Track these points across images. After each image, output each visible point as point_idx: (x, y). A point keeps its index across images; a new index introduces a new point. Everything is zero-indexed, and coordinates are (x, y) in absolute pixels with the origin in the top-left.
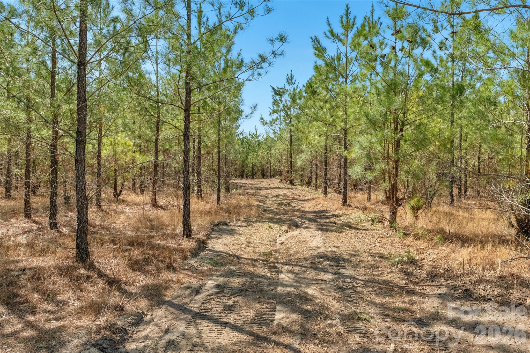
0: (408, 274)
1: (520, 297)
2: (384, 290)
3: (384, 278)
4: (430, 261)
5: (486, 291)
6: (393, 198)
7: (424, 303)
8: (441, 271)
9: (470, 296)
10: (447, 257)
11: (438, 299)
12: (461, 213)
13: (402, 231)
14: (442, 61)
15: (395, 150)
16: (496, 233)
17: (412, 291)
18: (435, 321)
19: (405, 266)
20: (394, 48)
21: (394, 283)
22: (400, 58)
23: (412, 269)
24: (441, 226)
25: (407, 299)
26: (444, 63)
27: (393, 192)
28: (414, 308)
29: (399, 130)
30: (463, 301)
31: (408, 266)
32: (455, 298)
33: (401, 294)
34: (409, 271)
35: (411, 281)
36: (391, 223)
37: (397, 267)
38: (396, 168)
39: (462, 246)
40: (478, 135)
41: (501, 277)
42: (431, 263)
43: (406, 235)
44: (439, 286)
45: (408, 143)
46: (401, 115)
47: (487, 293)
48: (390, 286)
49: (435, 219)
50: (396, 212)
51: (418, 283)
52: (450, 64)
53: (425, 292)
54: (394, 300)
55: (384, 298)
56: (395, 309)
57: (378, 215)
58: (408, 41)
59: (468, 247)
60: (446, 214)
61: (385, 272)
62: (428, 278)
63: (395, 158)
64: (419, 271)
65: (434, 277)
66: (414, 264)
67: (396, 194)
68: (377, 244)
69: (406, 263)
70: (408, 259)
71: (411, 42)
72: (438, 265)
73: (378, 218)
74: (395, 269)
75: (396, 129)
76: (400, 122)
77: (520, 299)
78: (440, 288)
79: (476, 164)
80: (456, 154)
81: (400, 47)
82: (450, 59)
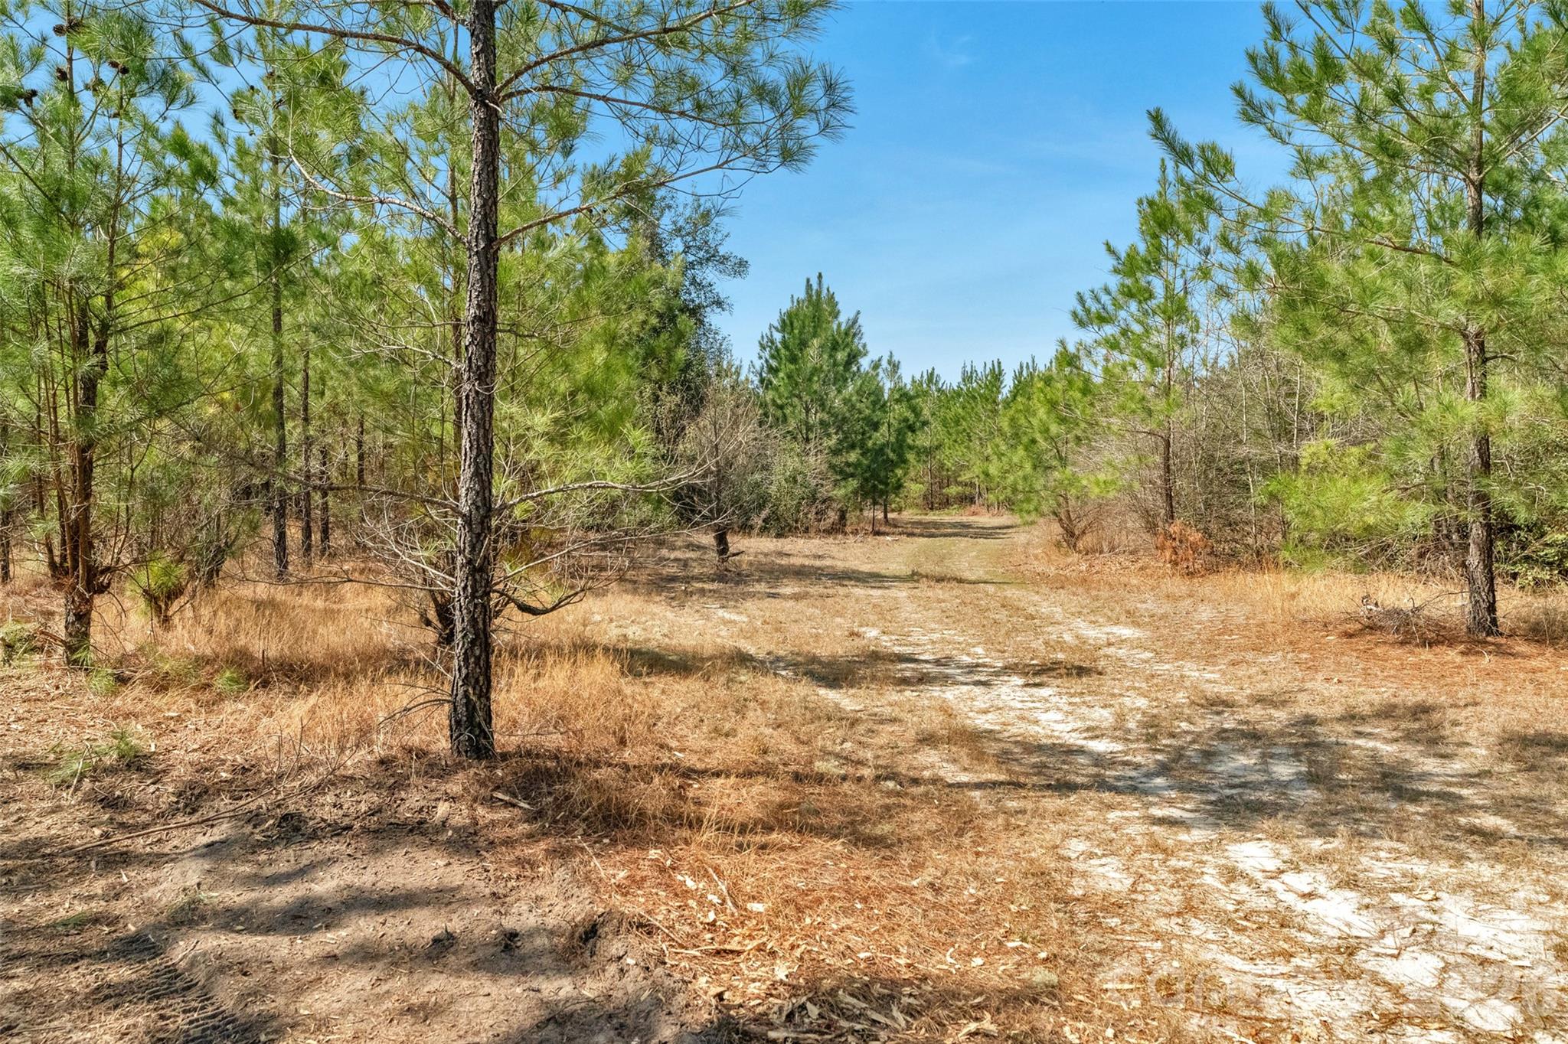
0: (111, 803)
1: (423, 803)
2: (21, 873)
3: (23, 835)
4: (195, 750)
5: (341, 807)
6: (75, 567)
7: (155, 883)
8: (224, 775)
9: (297, 829)
10: (247, 732)
11: (201, 861)
12: (307, 598)
13: (110, 671)
14: (243, 151)
15: (77, 412)
16: (389, 646)
17: (122, 854)
18: (184, 929)
19: (107, 781)
20: (63, 76)
21: (62, 843)
22: (88, 115)
23: (130, 786)
24: (242, 641)
25: (99, 886)
26: (249, 159)
27: (75, 548)
28: (119, 907)
29: (92, 348)
30: (278, 848)
31: (116, 780)
32: (253, 846)
33: (79, 875)
34: (118, 793)
35: (122, 825)
36: (71, 649)
37: (77, 789)
38: (85, 470)
39: (294, 694)
40: (355, 380)
41: (382, 762)
42: (195, 756)
43: (122, 680)
44: (209, 823)
45: (122, 391)
46: (99, 301)
47: (341, 812)
48: (44, 856)
49: (222, 623)
50: (88, 613)
51: (146, 826)
52: (266, 167)
53: (166, 850)
54: (55, 899)
55: (16, 900)
56: (54, 925)
57: (31, 627)
58: (114, 65)
59: (310, 692)
60: (259, 605)
61: (32, 814)
62: (181, 805)
63: (77, 439)
64: (152, 788)
65: (200, 795)
66: (139, 769)
67: (87, 553)
68: (13, 726)
69: (112, 771)
70: (121, 757)
71: (125, 71)
72: (218, 759)
73: (28, 639)
74: (68, 798)
75: (81, 341)
76: (95, 323)
77: (421, 810)
78: (212, 826)
79: (354, 458)
80: (294, 430)
81: (90, 78)
82: (267, 154)
